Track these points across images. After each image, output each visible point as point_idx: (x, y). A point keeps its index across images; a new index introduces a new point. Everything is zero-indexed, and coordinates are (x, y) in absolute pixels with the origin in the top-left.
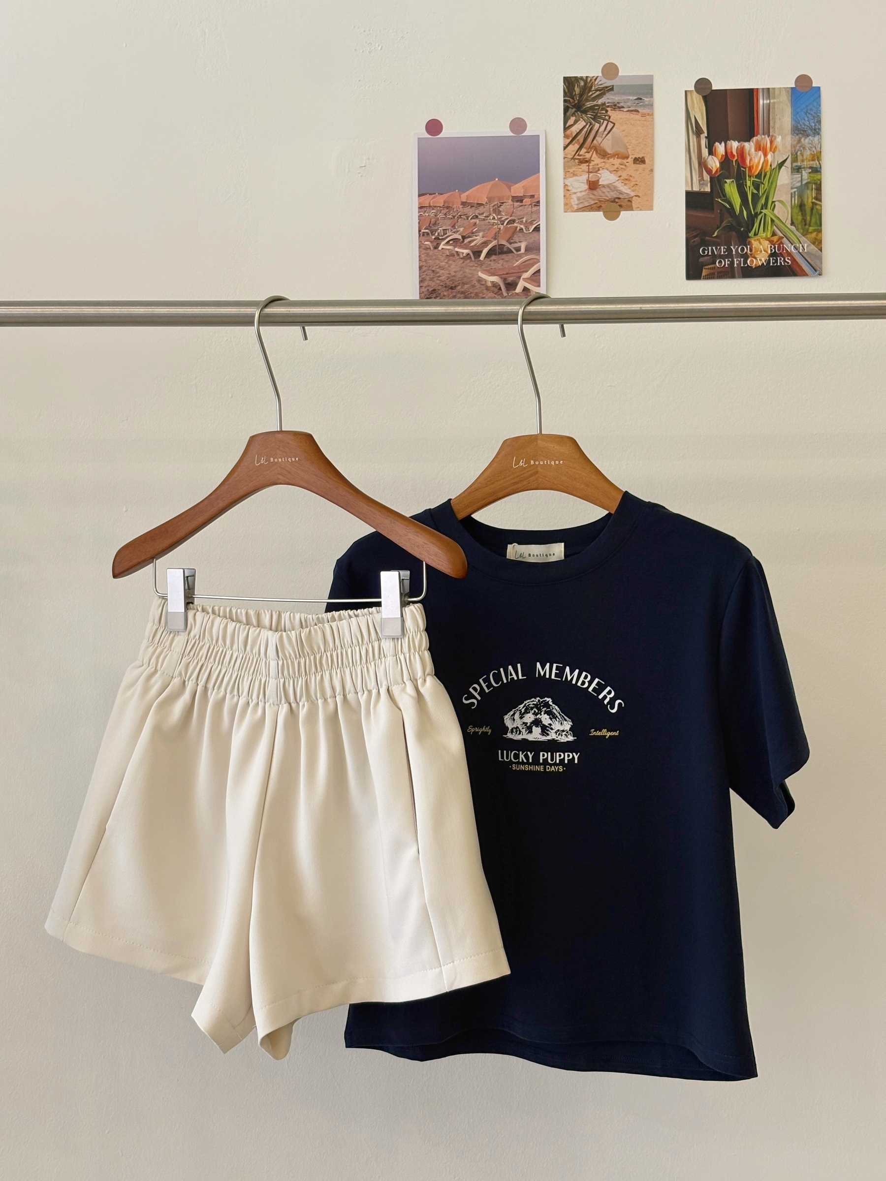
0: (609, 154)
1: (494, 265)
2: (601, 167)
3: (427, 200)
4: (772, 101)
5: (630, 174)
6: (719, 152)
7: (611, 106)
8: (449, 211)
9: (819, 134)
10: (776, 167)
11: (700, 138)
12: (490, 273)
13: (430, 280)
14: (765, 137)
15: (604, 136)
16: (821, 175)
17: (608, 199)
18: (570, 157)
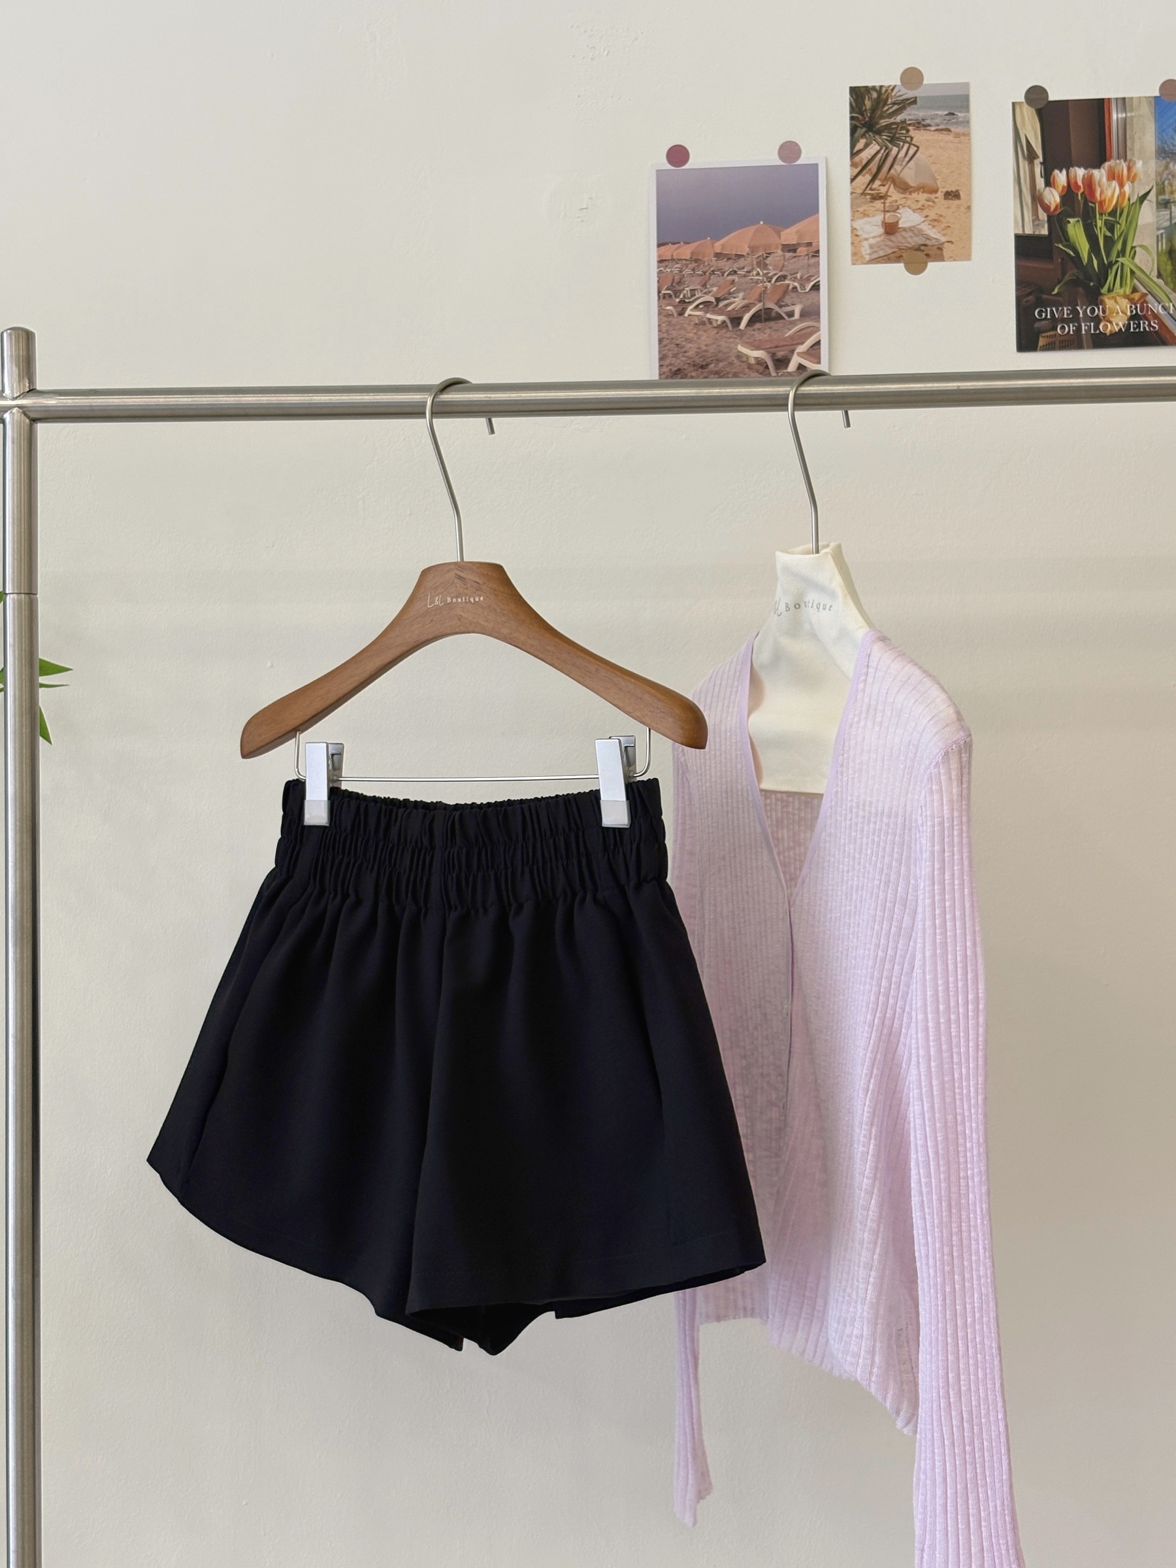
0: (911, 187)
1: (759, 336)
2: (901, 205)
3: (669, 251)
4: (1129, 115)
5: (939, 212)
6: (1058, 181)
8: (699, 266)
10: (1136, 202)
11: (1033, 164)
12: (753, 346)
13: (673, 357)
14: (1120, 163)
15: (904, 163)
17: (909, 245)
18: (859, 191)
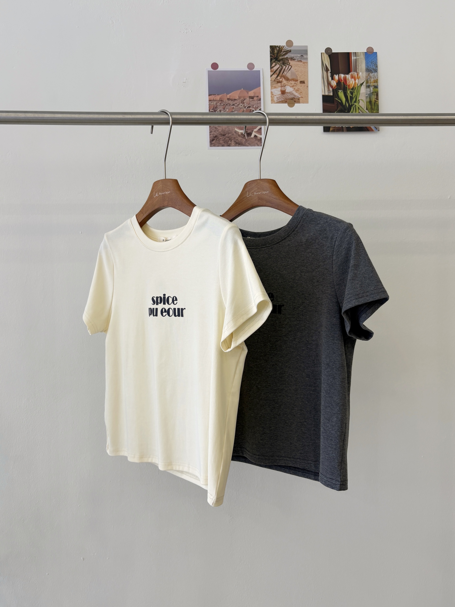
0: (290, 79)
2: (286, 85)
3: (212, 97)
4: (357, 58)
5: (299, 88)
6: (336, 79)
7: (290, 59)
8: (222, 102)
9: (377, 72)
10: (360, 85)
11: (328, 72)
12: (240, 129)
13: (214, 132)
14: (355, 73)
15: (287, 71)
16: (378, 89)
17: (289, 98)
18: (273, 80)
